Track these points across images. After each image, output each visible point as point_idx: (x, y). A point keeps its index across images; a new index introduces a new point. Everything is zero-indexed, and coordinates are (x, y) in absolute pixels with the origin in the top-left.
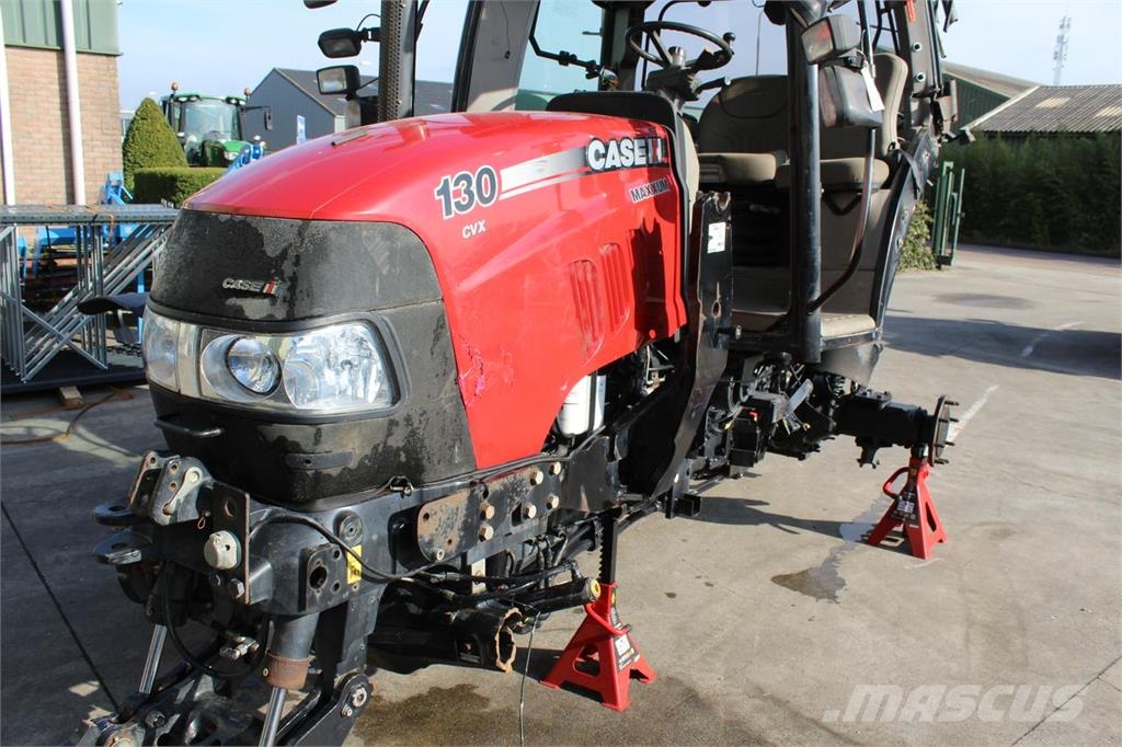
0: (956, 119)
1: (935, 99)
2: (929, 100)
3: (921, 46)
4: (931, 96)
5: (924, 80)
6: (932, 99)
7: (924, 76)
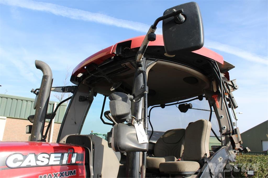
0: (242, 142)
1: (231, 136)
2: (229, 136)
3: (223, 116)
4: (229, 134)
5: (226, 128)
6: (230, 136)
7: (226, 127)
